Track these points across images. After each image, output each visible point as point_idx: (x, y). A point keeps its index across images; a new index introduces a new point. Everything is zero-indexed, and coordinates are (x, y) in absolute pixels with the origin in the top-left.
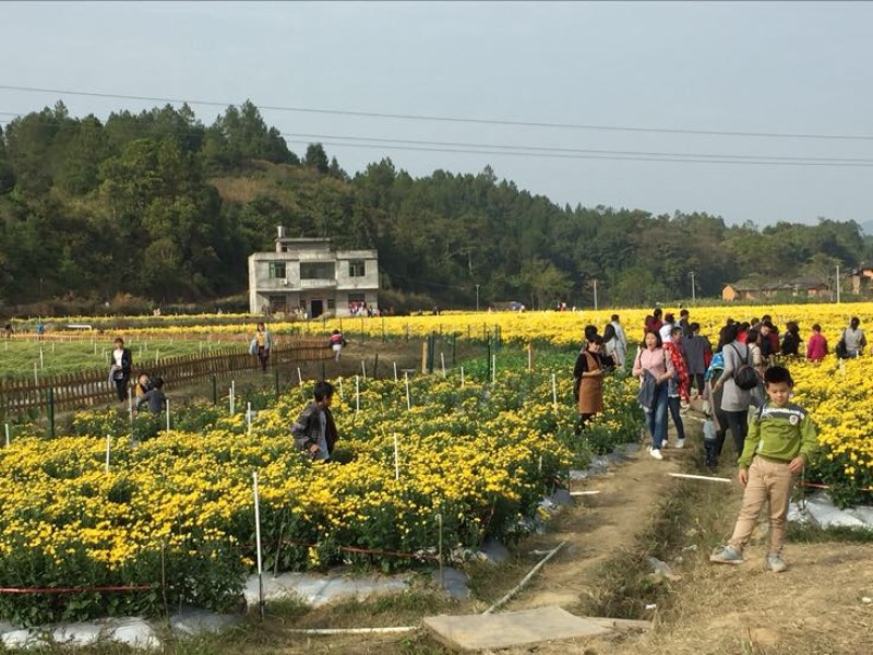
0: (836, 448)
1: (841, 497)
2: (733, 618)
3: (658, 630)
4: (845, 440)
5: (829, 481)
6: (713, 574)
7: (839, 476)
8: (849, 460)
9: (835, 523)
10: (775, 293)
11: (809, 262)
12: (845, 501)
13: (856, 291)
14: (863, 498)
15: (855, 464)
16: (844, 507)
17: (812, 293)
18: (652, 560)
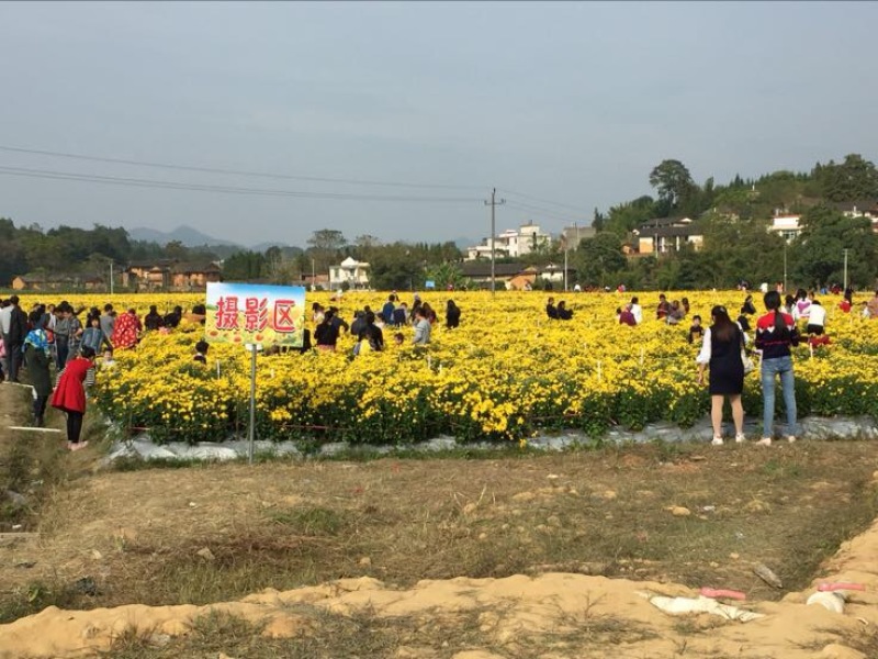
0: (156, 399)
1: (158, 436)
2: (99, 523)
3: (42, 537)
4: (161, 394)
5: (150, 425)
6: (69, 498)
7: (158, 421)
8: (165, 408)
9: (154, 456)
10: (59, 284)
11: (88, 260)
12: (160, 440)
13: (126, 284)
14: (174, 437)
15: (170, 411)
16: (161, 444)
17: (89, 286)
18: (11, 493)
